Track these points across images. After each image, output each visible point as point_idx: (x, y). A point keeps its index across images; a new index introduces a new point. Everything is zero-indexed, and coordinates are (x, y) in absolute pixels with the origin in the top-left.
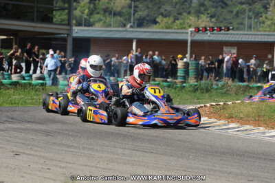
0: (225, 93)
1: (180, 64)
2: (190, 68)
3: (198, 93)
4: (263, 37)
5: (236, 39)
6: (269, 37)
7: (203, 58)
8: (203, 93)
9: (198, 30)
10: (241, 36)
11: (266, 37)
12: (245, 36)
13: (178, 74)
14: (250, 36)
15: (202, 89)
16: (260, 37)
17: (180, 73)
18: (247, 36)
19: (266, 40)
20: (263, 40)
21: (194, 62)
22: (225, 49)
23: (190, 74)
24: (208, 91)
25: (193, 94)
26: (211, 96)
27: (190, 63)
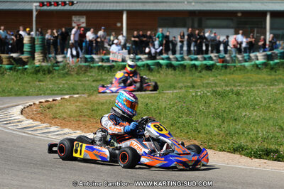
0: (67, 73)
1: (26, 40)
2: (36, 43)
3: (40, 75)
4: (112, 4)
5: (85, 8)
6: (118, 4)
7: (49, 31)
8: (44, 74)
9: (42, 4)
10: (90, 4)
11: (115, 4)
12: (93, 4)
13: (25, 50)
14: (99, 4)
15: (44, 70)
16: (108, 4)
17: (26, 48)
18: (96, 4)
19: (114, 8)
20: (111, 8)
21: (40, 37)
22: (75, 19)
23: (36, 49)
24: (49, 72)
25: (35, 76)
26: (52, 78)
27: (36, 38)
